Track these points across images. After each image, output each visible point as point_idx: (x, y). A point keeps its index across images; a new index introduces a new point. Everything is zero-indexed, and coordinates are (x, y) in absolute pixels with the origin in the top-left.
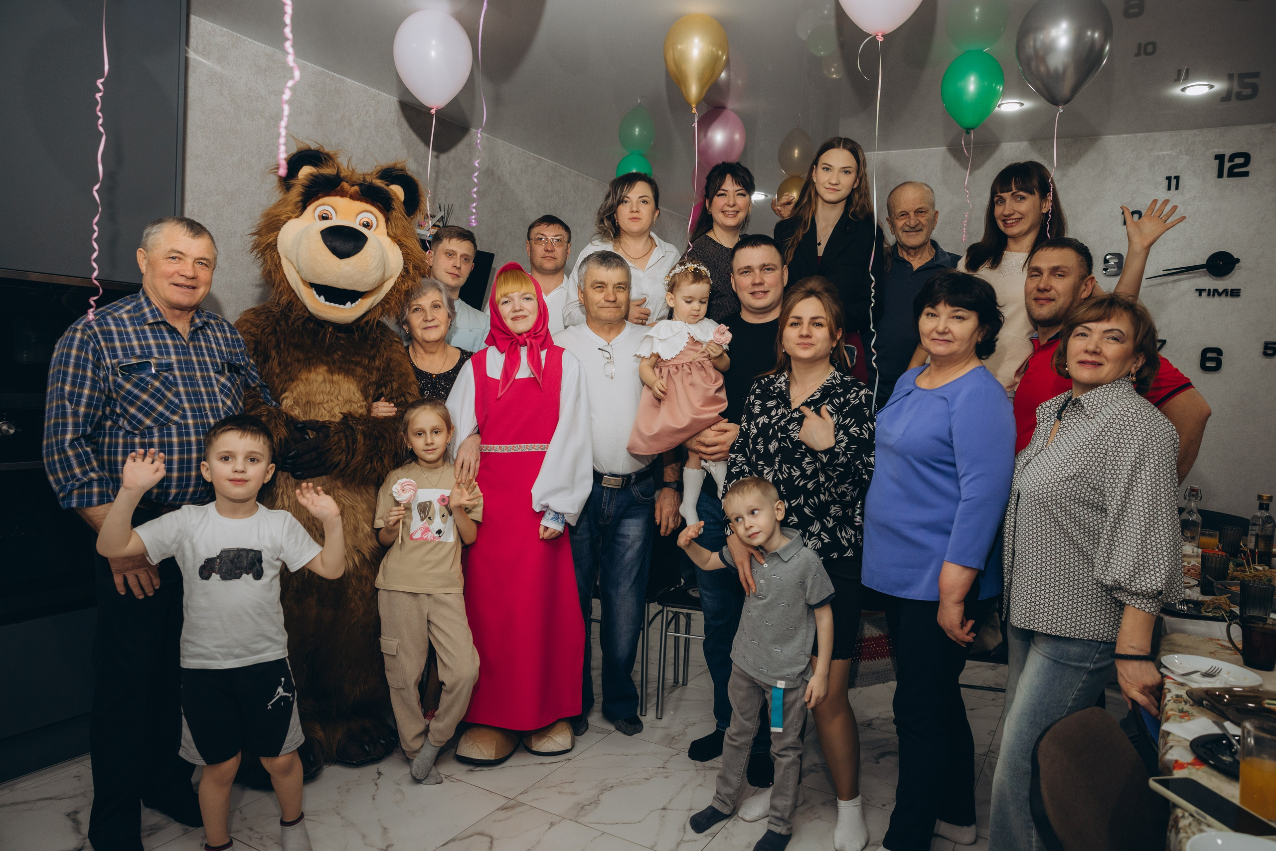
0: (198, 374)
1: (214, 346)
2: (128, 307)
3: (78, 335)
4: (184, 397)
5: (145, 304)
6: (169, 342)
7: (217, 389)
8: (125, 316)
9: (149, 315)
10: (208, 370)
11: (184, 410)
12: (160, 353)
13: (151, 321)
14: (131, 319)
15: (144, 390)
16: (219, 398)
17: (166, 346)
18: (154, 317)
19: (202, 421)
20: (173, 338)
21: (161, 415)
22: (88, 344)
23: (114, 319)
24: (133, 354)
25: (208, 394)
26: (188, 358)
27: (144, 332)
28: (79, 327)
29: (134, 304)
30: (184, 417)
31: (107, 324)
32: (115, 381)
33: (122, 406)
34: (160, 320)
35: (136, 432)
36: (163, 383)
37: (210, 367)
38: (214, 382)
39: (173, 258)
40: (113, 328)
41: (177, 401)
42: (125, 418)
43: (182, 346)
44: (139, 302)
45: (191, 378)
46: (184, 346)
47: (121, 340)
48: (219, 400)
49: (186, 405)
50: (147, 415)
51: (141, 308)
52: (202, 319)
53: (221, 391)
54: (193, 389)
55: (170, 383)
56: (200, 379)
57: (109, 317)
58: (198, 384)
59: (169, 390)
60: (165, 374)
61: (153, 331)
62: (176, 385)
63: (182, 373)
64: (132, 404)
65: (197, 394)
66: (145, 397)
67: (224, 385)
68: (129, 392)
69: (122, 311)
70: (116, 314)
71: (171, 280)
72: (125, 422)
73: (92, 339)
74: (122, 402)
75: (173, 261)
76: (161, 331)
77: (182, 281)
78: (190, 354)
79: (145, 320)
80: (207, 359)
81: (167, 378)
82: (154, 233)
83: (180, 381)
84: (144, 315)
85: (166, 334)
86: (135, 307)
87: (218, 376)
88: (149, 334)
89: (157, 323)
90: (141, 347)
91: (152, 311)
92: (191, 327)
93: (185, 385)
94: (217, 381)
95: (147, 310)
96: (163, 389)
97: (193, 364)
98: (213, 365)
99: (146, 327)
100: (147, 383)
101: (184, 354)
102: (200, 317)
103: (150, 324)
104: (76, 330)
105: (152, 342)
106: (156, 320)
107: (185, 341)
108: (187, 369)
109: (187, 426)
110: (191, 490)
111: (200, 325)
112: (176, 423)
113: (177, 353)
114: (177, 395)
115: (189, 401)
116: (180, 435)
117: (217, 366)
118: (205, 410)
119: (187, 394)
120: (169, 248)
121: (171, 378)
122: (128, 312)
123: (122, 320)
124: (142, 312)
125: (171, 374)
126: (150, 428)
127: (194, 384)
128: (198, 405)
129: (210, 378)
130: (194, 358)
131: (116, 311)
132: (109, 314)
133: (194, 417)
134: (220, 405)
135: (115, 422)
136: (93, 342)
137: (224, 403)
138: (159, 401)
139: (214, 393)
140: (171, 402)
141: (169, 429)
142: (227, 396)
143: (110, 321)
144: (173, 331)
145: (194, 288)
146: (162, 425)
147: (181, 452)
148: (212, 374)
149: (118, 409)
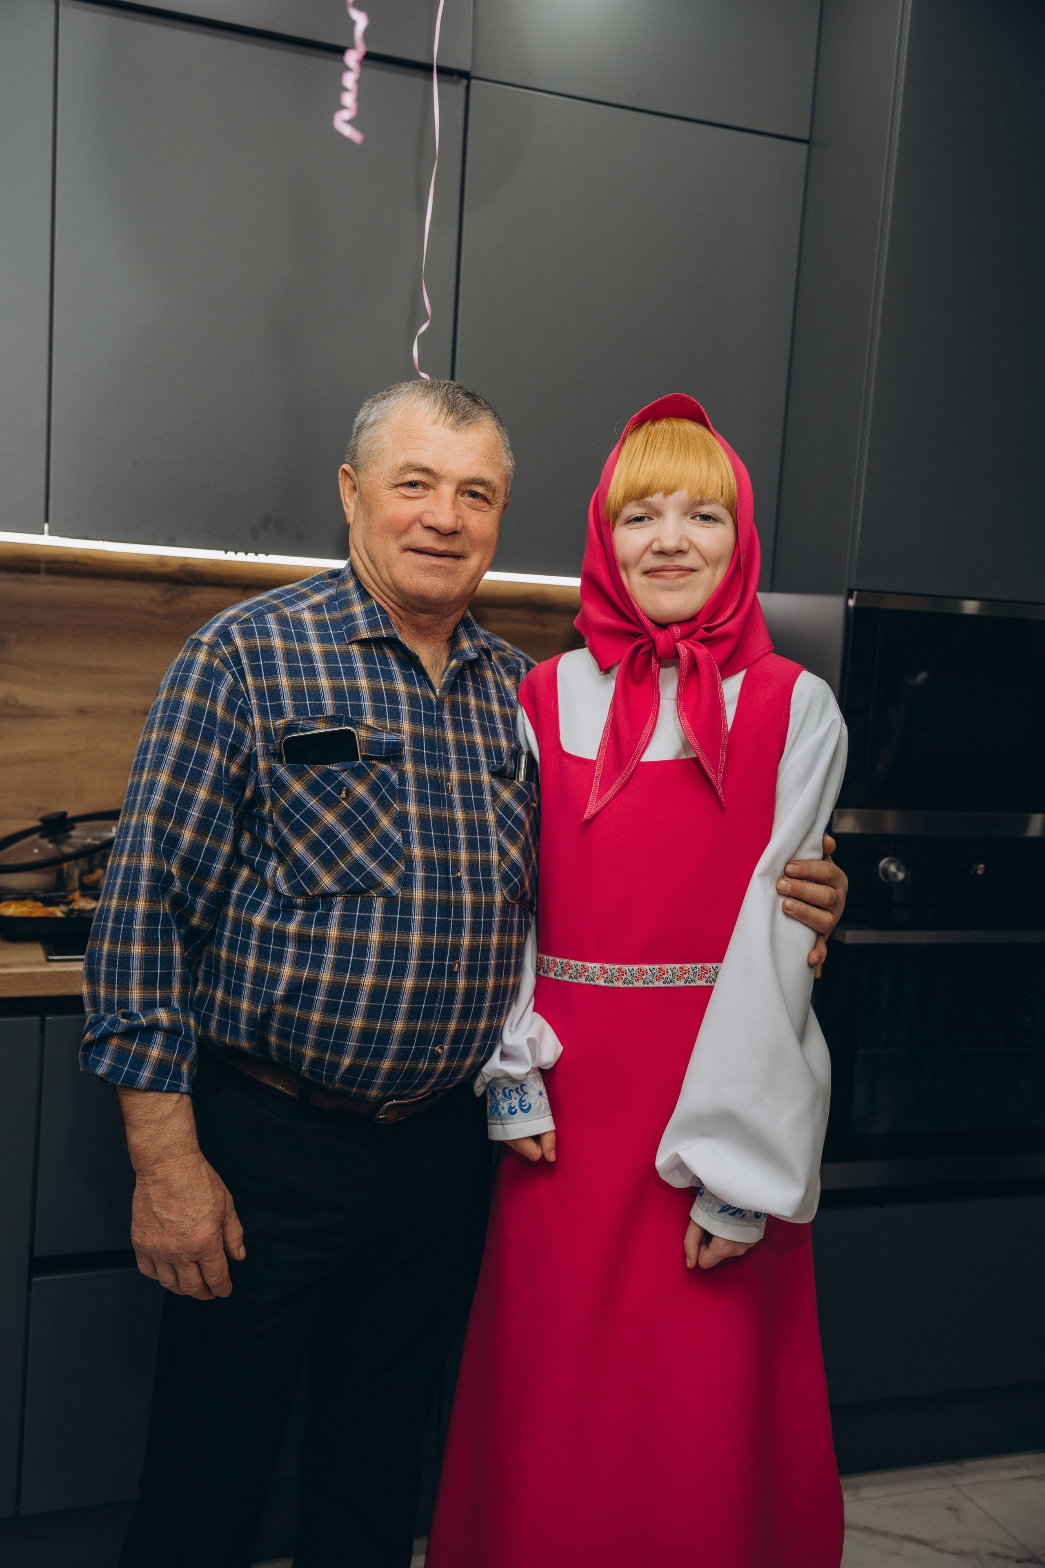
0: (455, 775)
1: (496, 707)
2: (318, 598)
3: (202, 657)
4: (414, 831)
5: (355, 596)
6: (401, 686)
7: (491, 817)
8: (307, 616)
9: (361, 622)
10: (476, 766)
11: (410, 865)
12: (378, 713)
13: (365, 634)
14: (320, 626)
15: (329, 802)
16: (493, 838)
17: (393, 697)
18: (373, 625)
19: (445, 897)
20: (408, 680)
21: (357, 867)
22: (220, 677)
23: (282, 621)
24: (318, 709)
25: (470, 827)
26: (436, 732)
27: (347, 657)
28: (206, 638)
29: (331, 591)
30: (406, 882)
31: (265, 633)
32: (271, 772)
33: (277, 833)
34: (384, 633)
35: (299, 901)
36: (374, 790)
37: (483, 759)
38: (488, 798)
39: (413, 484)
40: (277, 643)
41: (398, 837)
42: (281, 860)
43: (428, 700)
44: (342, 588)
45: (438, 784)
46: (431, 702)
47: (293, 673)
48: (494, 844)
49: (417, 851)
50: (328, 863)
51: (348, 604)
52: (476, 643)
53: (501, 823)
54: (437, 811)
55: (391, 789)
56: (456, 789)
57: (270, 617)
58: (450, 800)
59: (385, 806)
60: (384, 767)
61: (367, 659)
62: (402, 796)
63: (420, 769)
64: (299, 831)
65: (446, 826)
66: (329, 818)
67: (507, 810)
68: (298, 803)
69: (303, 605)
70: (288, 611)
71: (406, 540)
72: (280, 873)
73: (229, 668)
74: (281, 825)
75: (410, 492)
76: (384, 661)
77: (427, 540)
78: (441, 723)
79: (353, 630)
80: (478, 738)
81: (384, 778)
82: (372, 424)
83: (411, 789)
84: (351, 618)
85: (395, 668)
86: (332, 599)
87: (497, 785)
88: (359, 665)
89: (378, 642)
90: (338, 693)
91: (369, 613)
92: (450, 658)
93: (421, 799)
94: (495, 795)
95: (358, 609)
96: (373, 805)
97: (446, 751)
98: (488, 755)
99: (355, 649)
100: (340, 787)
101: (429, 721)
102: (472, 636)
103: (362, 642)
104: (199, 644)
105: (363, 683)
106: (376, 634)
107: (434, 692)
108: (432, 761)
109: (407, 906)
110: (386, 1064)
111: (473, 655)
112: (387, 895)
113: (414, 718)
114: (401, 821)
115: (425, 842)
116: (387, 926)
117: (499, 757)
118: (456, 868)
119: (423, 822)
120: (401, 459)
121: (394, 777)
122: (316, 608)
123: (299, 624)
124: (346, 612)
125: (395, 768)
126: (328, 896)
127: (441, 800)
128: (442, 855)
129: (478, 787)
130: (450, 735)
131: (290, 603)
132: (273, 609)
133: (429, 883)
134: (495, 856)
135: (258, 871)
136: (233, 674)
137: (503, 852)
138: (359, 834)
139: (484, 828)
140: (386, 838)
141: (368, 907)
142: (512, 836)
143: (273, 625)
144: (410, 661)
145: (457, 556)
146: (357, 891)
147: (382, 970)
148: (485, 777)
149: (269, 838)
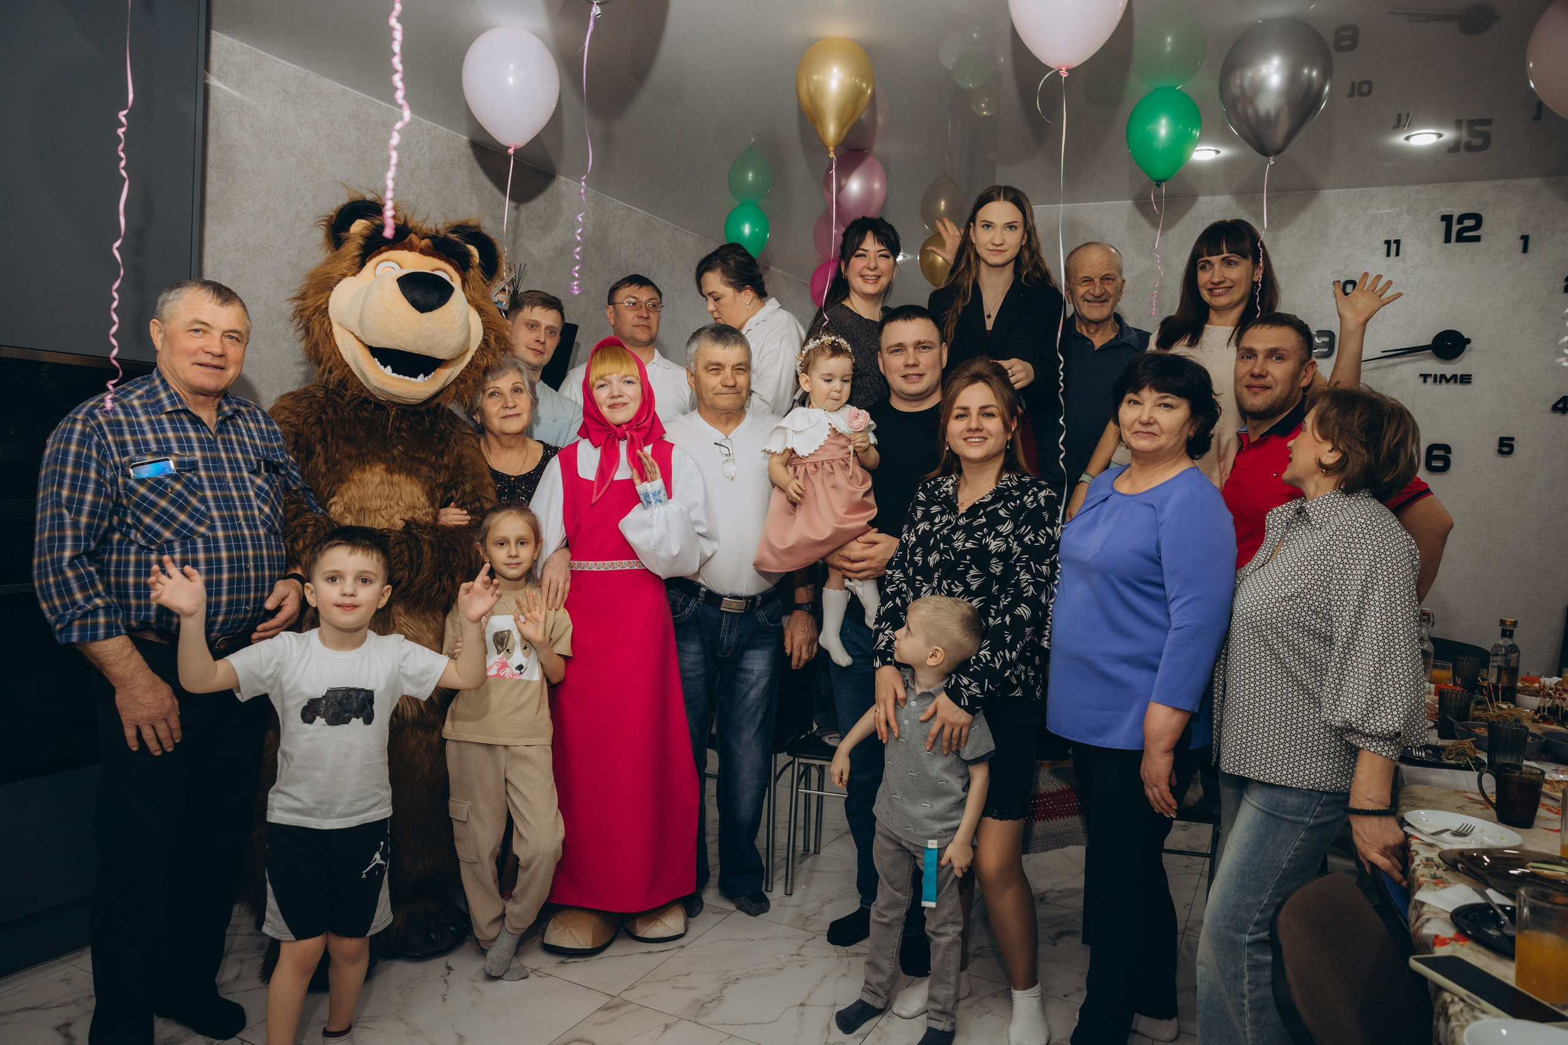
0: (229, 474)
1: (246, 439)
2: (140, 392)
3: (78, 427)
4: (212, 504)
5: (160, 388)
6: (192, 434)
7: (252, 493)
8: (136, 403)
9: (166, 402)
10: (240, 469)
11: (212, 519)
12: (181, 448)
13: (169, 409)
14: (143, 406)
15: (162, 496)
16: (254, 503)
17: (189, 440)
18: (173, 403)
19: (235, 533)
20: (196, 430)
21: (184, 525)
22: (91, 437)
23: (124, 406)
24: (148, 450)
25: (241, 499)
26: (215, 454)
27: (160, 422)
28: (79, 417)
29: (146, 387)
30: (213, 528)
31: (116, 414)
32: (123, 484)
33: (134, 515)
34: (180, 407)
35: (153, 547)
36: (185, 486)
37: (243, 465)
38: (248, 484)
39: (196, 330)
40: (123, 418)
41: (203, 508)
42: (137, 529)
43: (208, 439)
44: (153, 385)
45: (219, 479)
46: (210, 439)
47: (133, 433)
48: (255, 506)
49: (215, 513)
50: (167, 526)
51: (157, 393)
52: (232, 407)
53: (257, 496)
54: (223, 493)
55: (195, 485)
56: (231, 481)
58: (229, 487)
59: (193, 494)
60: (189, 475)
61: (172, 421)
62: (202, 488)
63: (209, 474)
64: (147, 512)
65: (228, 499)
66: (163, 503)
67: (260, 487)
68: (143, 498)
69: (132, 396)
70: (125, 401)
71: (194, 359)
72: (138, 535)
73: (96, 432)
74: (135, 510)
75: (195, 334)
76: (181, 422)
77: (206, 359)
78: (218, 449)
79: (162, 407)
80: (240, 456)
81: (190, 480)
82: (173, 301)
83: (206, 484)
84: (160, 401)
85: (188, 425)
86: (148, 391)
87: (252, 476)
88: (167, 425)
89: (177, 412)
90: (158, 441)
91: (170, 397)
92: (218, 416)
93: (213, 488)
94: (252, 481)
95: (163, 395)
96: (186, 494)
97: (222, 462)
98: (246, 463)
99: (164, 417)
100: (166, 486)
101: (211, 449)
102: (229, 404)
103: (168, 413)
104: (74, 421)
105: (171, 434)
106: (175, 408)
107: (211, 435)
108: (215, 469)
109: (216, 540)
111: (230, 415)
112: (202, 536)
113: (202, 449)
114: (203, 500)
115: (219, 508)
116: (207, 550)
117: (251, 463)
118: (238, 519)
119: (216, 499)
120: (191, 318)
121: (195, 479)
122: (140, 397)
123: (133, 407)
124: (156, 398)
125: (195, 475)
126: (169, 542)
127: (225, 487)
128: (230, 513)
129: (243, 479)
130: (223, 455)
131: (125, 396)
133: (225, 528)
134: (256, 512)
135: (126, 536)
136: (98, 436)
137: (260, 510)
138: (181, 509)
139: (248, 499)
140: (196, 510)
141: (194, 543)
142: (264, 501)
143: (119, 409)
144: (197, 421)
145: (222, 368)
146: (185, 538)
147: (209, 571)
148: (245, 473)
149: (129, 520)
